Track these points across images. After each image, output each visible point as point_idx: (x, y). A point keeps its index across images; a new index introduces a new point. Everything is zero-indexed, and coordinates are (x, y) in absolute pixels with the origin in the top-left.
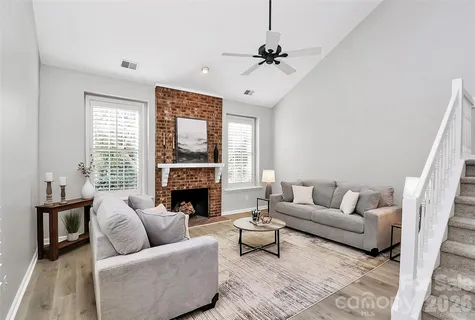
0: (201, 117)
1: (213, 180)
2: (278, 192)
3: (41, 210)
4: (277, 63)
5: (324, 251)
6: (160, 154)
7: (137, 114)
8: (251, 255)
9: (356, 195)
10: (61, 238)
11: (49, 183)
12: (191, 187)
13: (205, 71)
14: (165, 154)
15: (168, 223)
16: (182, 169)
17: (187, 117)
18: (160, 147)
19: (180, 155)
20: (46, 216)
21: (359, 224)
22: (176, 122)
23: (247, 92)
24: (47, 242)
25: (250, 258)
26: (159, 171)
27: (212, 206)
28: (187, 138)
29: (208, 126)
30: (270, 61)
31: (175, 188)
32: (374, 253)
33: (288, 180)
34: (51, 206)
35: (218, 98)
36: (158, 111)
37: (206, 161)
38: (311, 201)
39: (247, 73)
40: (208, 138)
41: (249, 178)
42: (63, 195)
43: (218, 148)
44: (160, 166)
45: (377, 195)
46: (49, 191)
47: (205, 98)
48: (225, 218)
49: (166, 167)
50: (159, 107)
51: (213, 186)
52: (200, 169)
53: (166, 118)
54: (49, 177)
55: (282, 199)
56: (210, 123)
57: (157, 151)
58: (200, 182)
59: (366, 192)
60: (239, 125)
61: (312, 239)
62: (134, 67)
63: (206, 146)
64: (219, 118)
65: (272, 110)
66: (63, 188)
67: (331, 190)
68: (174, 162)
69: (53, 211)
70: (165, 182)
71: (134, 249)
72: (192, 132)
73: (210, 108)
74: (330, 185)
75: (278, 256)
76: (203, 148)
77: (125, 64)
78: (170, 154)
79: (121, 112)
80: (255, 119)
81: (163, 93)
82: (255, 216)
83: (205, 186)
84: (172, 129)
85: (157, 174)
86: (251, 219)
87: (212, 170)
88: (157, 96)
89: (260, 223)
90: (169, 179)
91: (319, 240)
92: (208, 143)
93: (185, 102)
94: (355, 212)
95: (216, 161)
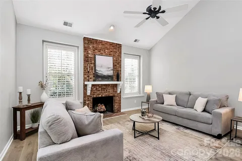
0: (110, 55)
1: (117, 92)
2: (154, 98)
3: (15, 110)
4: (158, 18)
5: (186, 135)
6: (86, 76)
7: (73, 53)
8: (141, 138)
9: (205, 100)
10: (27, 126)
11: (20, 93)
12: (104, 96)
13: (112, 28)
14: (88, 77)
15: (90, 121)
16: (98, 85)
17: (101, 55)
18: (86, 72)
19: (97, 77)
20: (18, 113)
21: (209, 118)
22: (95, 58)
23: (136, 41)
24: (19, 128)
25: (140, 139)
26: (85, 86)
27: (116, 106)
28: (102, 67)
29: (114, 60)
30: (153, 17)
31: (95, 96)
32: (219, 137)
33: (160, 91)
34: (22, 107)
35: (119, 44)
36: (85, 52)
37: (112, 80)
38: (175, 104)
39: (138, 26)
40: (114, 67)
41: (136, 90)
42: (29, 100)
43: (119, 73)
44: (86, 83)
45: (220, 100)
46: (20, 98)
47: (112, 44)
48: (123, 113)
49: (90, 84)
50: (86, 49)
51: (116, 95)
52: (109, 85)
53: (90, 56)
54: (21, 89)
55: (157, 102)
56: (115, 59)
57: (84, 75)
58: (109, 93)
59: (212, 98)
60: (131, 60)
61: (177, 127)
62: (71, 25)
63: (112, 72)
64: (120, 56)
65: (149, 51)
66: (29, 96)
67: (187, 96)
68: (94, 81)
69: (22, 110)
70: (89, 93)
71: (66, 140)
72: (104, 64)
73: (115, 50)
74: (186, 94)
75: (158, 138)
76: (111, 73)
77: (66, 24)
78: (91, 76)
79: (64, 52)
80: (140, 56)
81: (88, 41)
82: (143, 113)
83: (111, 95)
84: (93, 62)
85: (84, 88)
86: (140, 115)
87: (116, 85)
88: (85, 43)
89: (146, 117)
90: (91, 91)
91: (182, 128)
92: (113, 70)
93: (100, 46)
94: (204, 110)
95: (118, 80)
